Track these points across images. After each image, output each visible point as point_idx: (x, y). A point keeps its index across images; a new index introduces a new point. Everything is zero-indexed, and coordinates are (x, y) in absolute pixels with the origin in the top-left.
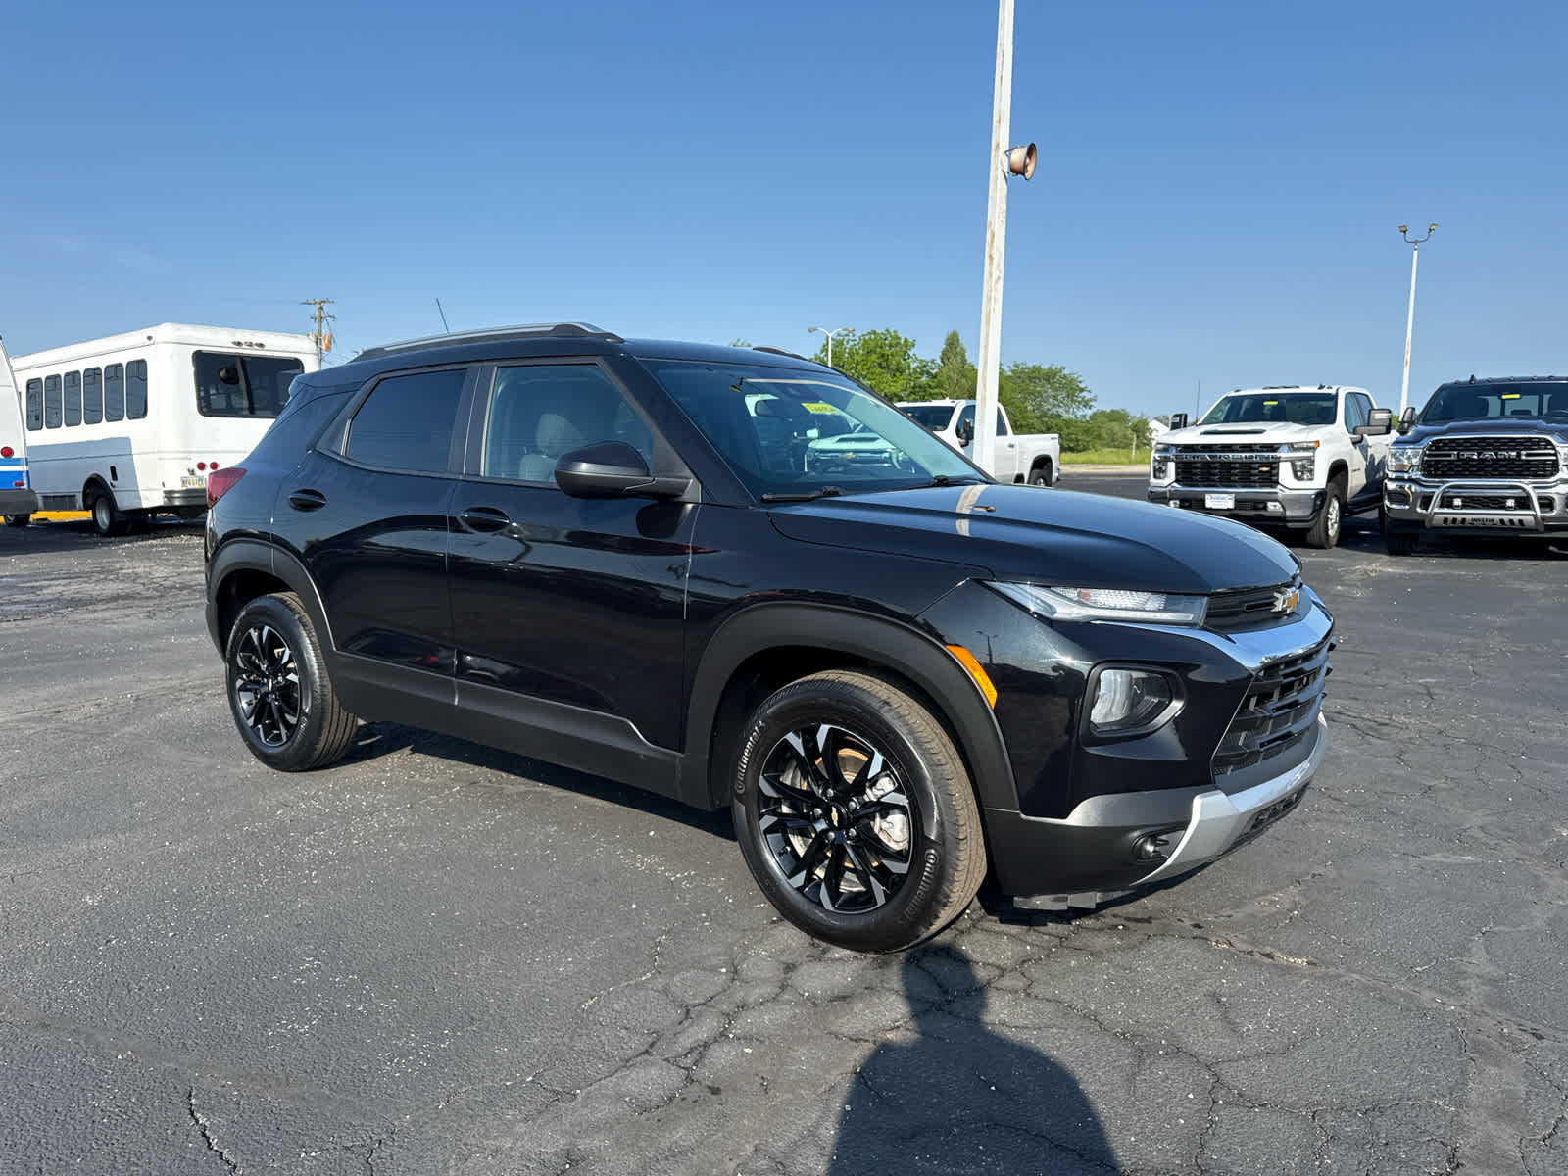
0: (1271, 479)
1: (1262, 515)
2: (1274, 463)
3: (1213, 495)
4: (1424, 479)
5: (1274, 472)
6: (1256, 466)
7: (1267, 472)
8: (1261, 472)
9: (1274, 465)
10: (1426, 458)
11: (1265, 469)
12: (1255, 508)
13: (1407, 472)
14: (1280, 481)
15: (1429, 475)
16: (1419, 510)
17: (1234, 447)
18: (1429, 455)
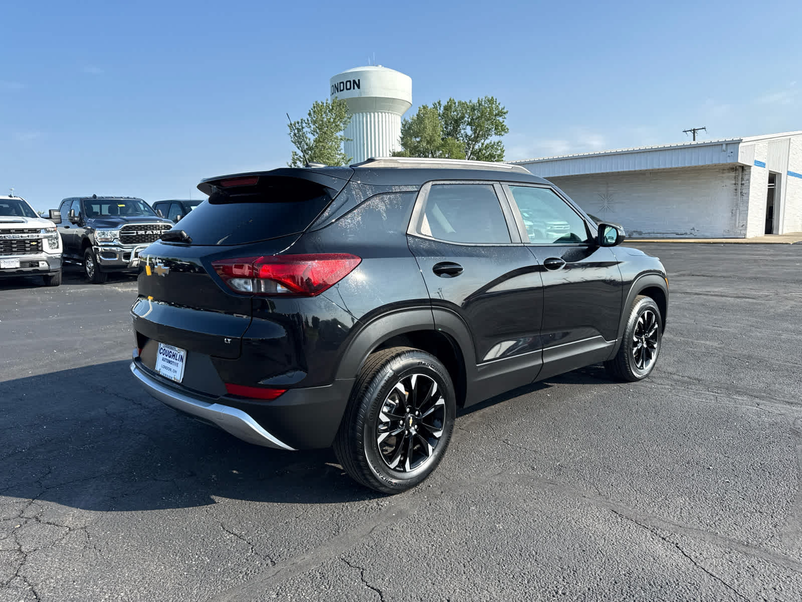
0: (38, 249)
1: (37, 270)
2: (39, 239)
3: (5, 260)
4: (123, 245)
5: (40, 245)
6: (28, 242)
7: (35, 245)
8: (32, 245)
9: (39, 241)
10: (122, 235)
11: (34, 243)
12: (32, 266)
13: (112, 242)
14: (44, 250)
15: (125, 243)
16: (123, 260)
17: (12, 231)
18: (122, 233)
